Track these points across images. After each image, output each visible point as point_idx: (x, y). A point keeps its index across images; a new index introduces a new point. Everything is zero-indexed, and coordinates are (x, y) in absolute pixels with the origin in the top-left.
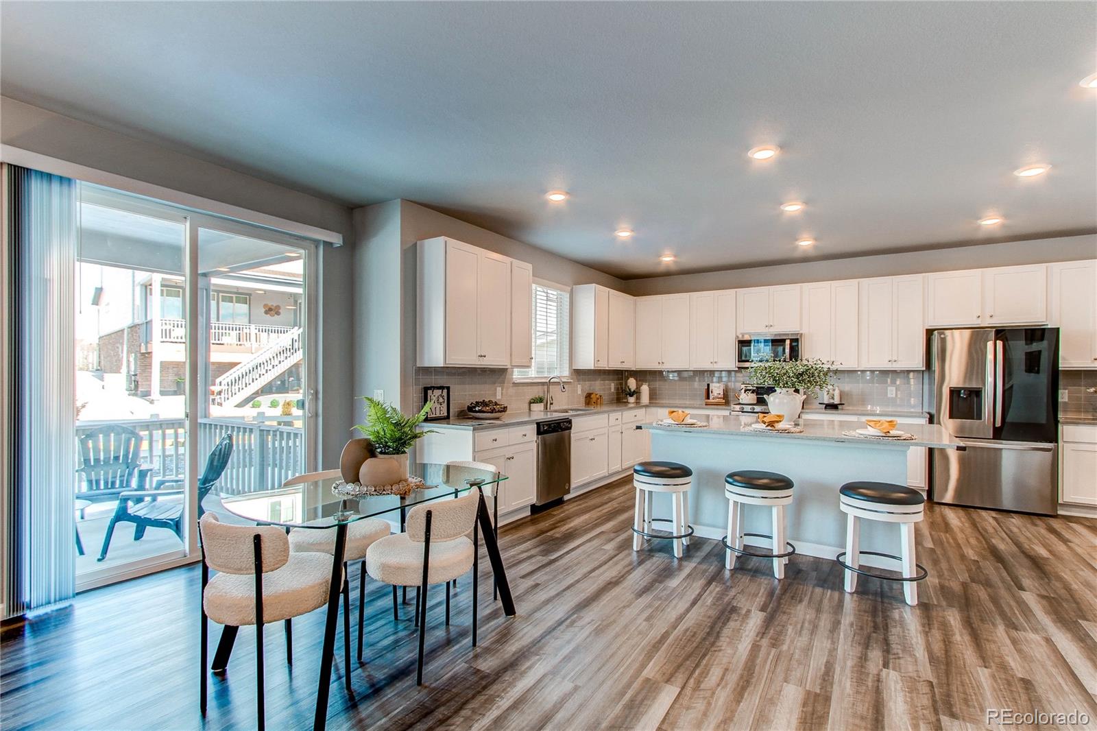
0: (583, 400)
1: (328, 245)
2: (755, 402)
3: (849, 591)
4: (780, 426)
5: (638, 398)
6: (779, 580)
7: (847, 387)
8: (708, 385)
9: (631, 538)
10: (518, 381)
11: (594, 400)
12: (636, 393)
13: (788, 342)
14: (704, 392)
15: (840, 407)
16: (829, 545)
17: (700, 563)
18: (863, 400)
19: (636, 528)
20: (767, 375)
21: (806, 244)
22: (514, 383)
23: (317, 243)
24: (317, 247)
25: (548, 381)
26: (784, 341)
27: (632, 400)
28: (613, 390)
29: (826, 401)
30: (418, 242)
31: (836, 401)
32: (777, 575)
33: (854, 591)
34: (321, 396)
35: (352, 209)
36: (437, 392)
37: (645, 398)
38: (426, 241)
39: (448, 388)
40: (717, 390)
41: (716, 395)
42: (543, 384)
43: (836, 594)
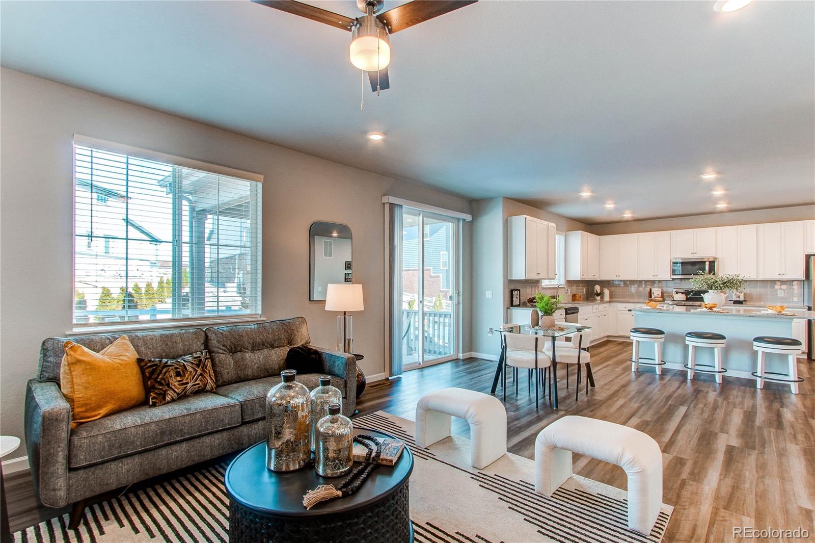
0: (571, 298)
1: (464, 220)
2: (685, 299)
3: (759, 388)
4: (715, 309)
5: (602, 298)
6: (719, 384)
7: (748, 290)
8: (651, 289)
9: (631, 364)
10: (544, 287)
11: (578, 298)
12: (601, 294)
13: (707, 263)
14: (648, 294)
15: (744, 302)
16: (745, 371)
17: (672, 376)
18: (760, 298)
19: (633, 360)
20: (704, 283)
21: (722, 206)
22: (543, 288)
23: (458, 220)
24: (458, 222)
25: (557, 286)
26: (705, 262)
27: (598, 298)
28: (584, 292)
29: (734, 299)
30: (509, 218)
31: (742, 299)
32: (718, 381)
33: (762, 388)
34: (461, 294)
35: (471, 201)
36: (516, 292)
37: (607, 297)
38: (514, 218)
39: (519, 290)
40: (657, 292)
41: (656, 295)
42: (554, 288)
43: (753, 389)
